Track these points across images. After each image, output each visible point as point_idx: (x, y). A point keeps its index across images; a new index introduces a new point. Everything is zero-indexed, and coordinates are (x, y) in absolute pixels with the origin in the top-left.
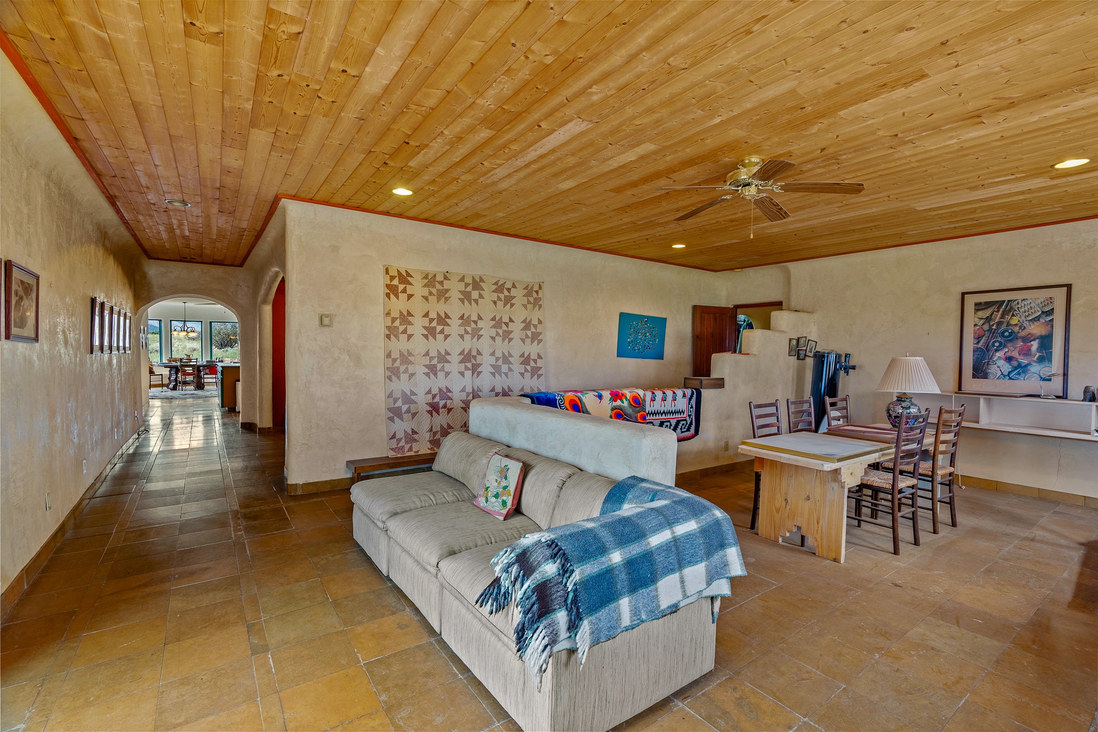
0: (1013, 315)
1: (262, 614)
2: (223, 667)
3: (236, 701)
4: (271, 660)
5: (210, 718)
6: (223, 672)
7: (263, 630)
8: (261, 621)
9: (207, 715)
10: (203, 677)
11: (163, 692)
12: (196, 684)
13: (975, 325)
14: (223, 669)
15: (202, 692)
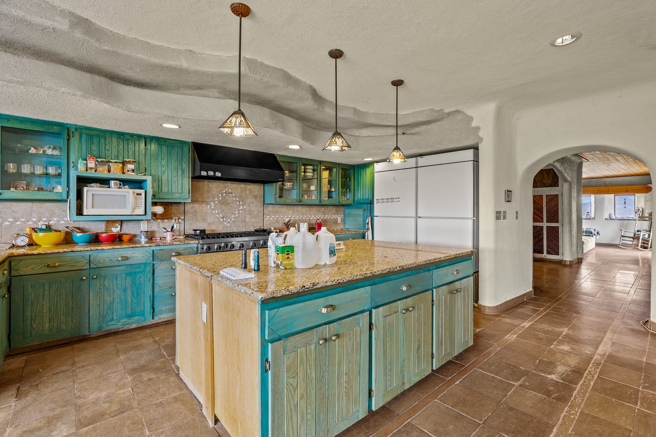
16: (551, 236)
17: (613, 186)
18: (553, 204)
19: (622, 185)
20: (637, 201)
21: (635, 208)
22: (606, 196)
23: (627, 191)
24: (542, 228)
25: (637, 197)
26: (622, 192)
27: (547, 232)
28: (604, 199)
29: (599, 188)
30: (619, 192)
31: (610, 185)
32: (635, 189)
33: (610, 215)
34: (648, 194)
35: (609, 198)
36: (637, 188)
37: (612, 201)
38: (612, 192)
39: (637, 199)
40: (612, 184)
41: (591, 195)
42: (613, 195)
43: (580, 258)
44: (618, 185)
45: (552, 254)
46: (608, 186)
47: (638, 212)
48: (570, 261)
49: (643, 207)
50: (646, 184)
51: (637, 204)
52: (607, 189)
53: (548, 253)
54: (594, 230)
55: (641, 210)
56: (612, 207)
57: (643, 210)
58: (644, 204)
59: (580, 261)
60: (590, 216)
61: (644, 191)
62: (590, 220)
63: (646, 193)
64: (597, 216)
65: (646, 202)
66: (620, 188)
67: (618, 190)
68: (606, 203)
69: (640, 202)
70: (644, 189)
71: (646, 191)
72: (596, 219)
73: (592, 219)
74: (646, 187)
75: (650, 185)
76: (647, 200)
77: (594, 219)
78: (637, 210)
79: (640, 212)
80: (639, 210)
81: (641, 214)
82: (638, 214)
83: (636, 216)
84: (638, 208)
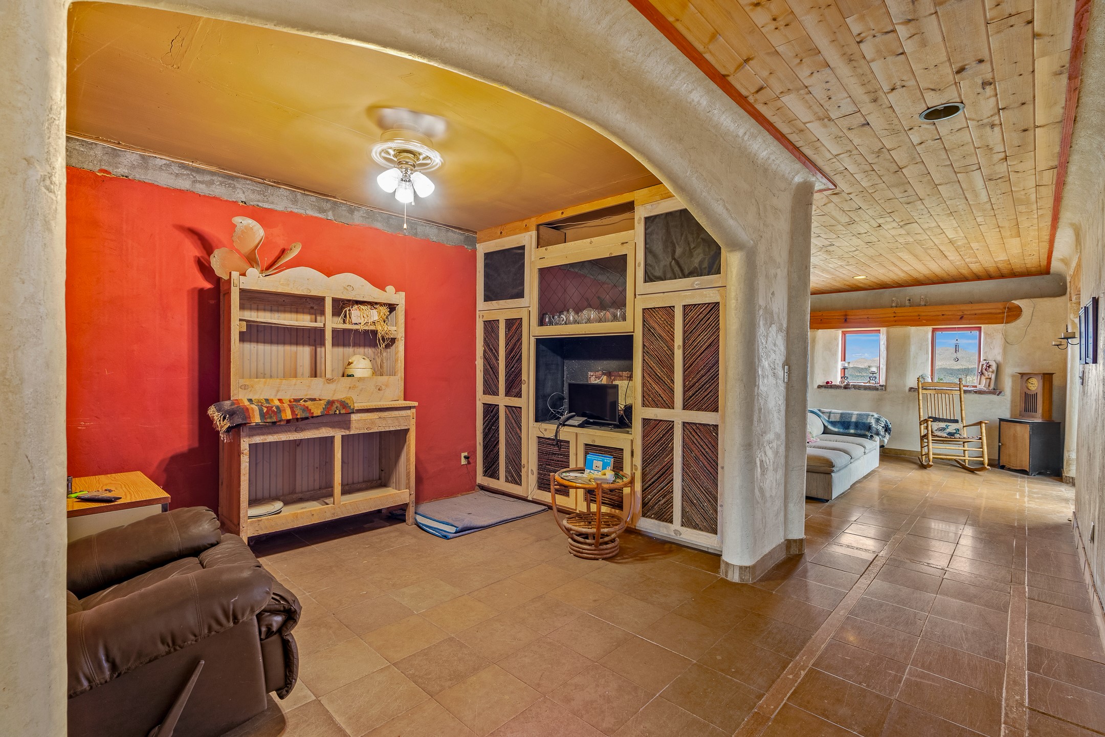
16: (697, 458)
17: (929, 305)
18: (703, 339)
19: (951, 303)
20: (985, 344)
22: (913, 330)
23: (962, 318)
24: (670, 426)
25: (986, 334)
26: (951, 320)
27: (685, 446)
28: (909, 337)
29: (898, 310)
30: (943, 320)
31: (923, 303)
32: (980, 312)
33: (921, 377)
34: (1012, 324)
35: (920, 334)
36: (985, 311)
37: (927, 345)
38: (927, 320)
39: (985, 339)
40: (926, 302)
41: (881, 329)
42: (929, 329)
43: (795, 541)
44: (942, 303)
45: (696, 527)
46: (920, 305)
47: (986, 373)
48: (741, 568)
49: (999, 358)
50: (1008, 300)
51: (985, 353)
52: (916, 314)
53: (687, 522)
54: (878, 420)
55: (994, 367)
56: (927, 360)
58: (1001, 351)
59: (794, 551)
60: (877, 380)
61: (1003, 318)
62: (875, 392)
63: (1007, 323)
64: (891, 381)
65: (1007, 345)
66: (947, 311)
67: (943, 315)
68: (913, 349)
69: (991, 347)
70: (1003, 313)
71: (1008, 316)
72: (888, 389)
73: (880, 388)
74: (1008, 308)
75: (1017, 302)
76: (1009, 342)
77: (885, 388)
78: (985, 366)
79: (993, 372)
80: (989, 367)
81: (993, 377)
82: (987, 377)
83: (981, 383)
84: (987, 362)
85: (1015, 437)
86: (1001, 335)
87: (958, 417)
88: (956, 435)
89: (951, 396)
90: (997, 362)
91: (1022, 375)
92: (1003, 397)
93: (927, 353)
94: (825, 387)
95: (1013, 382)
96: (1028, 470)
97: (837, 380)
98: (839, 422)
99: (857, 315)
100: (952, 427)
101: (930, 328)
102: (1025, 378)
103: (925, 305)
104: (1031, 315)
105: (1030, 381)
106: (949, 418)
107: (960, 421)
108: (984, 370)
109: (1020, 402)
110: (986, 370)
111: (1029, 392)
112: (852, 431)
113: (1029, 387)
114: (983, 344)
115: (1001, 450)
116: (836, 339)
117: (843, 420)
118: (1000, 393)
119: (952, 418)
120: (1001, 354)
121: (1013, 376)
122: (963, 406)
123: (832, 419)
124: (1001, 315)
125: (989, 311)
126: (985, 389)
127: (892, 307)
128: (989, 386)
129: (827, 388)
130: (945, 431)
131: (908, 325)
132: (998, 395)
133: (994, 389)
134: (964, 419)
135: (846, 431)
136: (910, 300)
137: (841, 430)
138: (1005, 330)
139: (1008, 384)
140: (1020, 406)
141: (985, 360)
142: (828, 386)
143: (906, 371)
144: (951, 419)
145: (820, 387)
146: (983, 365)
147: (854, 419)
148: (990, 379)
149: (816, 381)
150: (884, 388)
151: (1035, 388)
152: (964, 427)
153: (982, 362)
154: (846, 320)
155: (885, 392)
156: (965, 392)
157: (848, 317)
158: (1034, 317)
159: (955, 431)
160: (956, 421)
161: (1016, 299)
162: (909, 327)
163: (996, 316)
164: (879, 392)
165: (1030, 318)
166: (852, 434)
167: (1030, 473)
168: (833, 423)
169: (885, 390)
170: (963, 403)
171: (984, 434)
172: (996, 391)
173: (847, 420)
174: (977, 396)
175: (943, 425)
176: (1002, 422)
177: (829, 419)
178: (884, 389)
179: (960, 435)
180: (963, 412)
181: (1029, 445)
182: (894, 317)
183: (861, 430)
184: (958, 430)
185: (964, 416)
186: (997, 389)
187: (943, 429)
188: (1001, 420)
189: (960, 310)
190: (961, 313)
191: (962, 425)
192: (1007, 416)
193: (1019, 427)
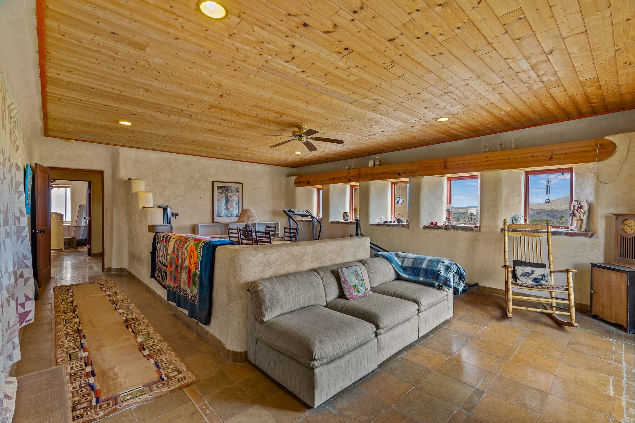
0: (228, 192)
1: (455, 412)
2: (502, 398)
3: (507, 381)
4: (479, 384)
5: (521, 382)
6: (504, 396)
7: (466, 401)
8: (460, 408)
9: (522, 384)
10: (515, 401)
11: (539, 409)
12: (520, 401)
13: (217, 195)
14: (503, 397)
15: (519, 395)
17: (519, 148)
19: (541, 144)
20: (577, 183)
21: (571, 202)
22: (504, 173)
23: (551, 158)
25: (577, 174)
26: (541, 161)
28: (501, 180)
29: (490, 155)
30: (533, 161)
31: (513, 146)
32: (570, 151)
33: (514, 219)
34: (606, 162)
35: (512, 177)
36: (575, 150)
38: (519, 163)
39: (577, 179)
40: (517, 145)
44: (532, 145)
46: (510, 149)
47: (578, 214)
49: (591, 199)
50: (601, 136)
51: (577, 193)
52: (507, 157)
55: (586, 208)
56: (520, 201)
57: (590, 207)
58: (593, 191)
61: (595, 155)
62: (470, 233)
63: (599, 160)
64: (485, 223)
65: (600, 184)
66: (536, 152)
67: (532, 156)
68: (505, 192)
69: (583, 187)
70: (595, 150)
71: (600, 154)
72: (482, 230)
73: (474, 228)
74: (600, 144)
75: (610, 138)
76: (601, 180)
77: (480, 229)
78: (576, 207)
79: (584, 213)
80: (581, 207)
81: (585, 218)
82: (578, 218)
83: (573, 225)
84: (579, 202)
85: (609, 286)
86: (592, 174)
87: (545, 261)
88: (541, 281)
89: (538, 238)
90: (589, 202)
91: (617, 216)
92: (596, 240)
93: (520, 195)
94: (429, 228)
95: (608, 224)
96: (625, 325)
97: (442, 221)
98: (410, 267)
99: (455, 162)
100: (538, 272)
101: (522, 172)
102: (621, 219)
103: (516, 148)
104: (627, 150)
105: (627, 222)
106: (535, 262)
107: (547, 266)
108: (575, 211)
109: (615, 246)
110: (577, 211)
111: (625, 235)
112: (421, 279)
113: (626, 230)
114: (575, 184)
115: (594, 297)
116: (441, 184)
117: (414, 266)
118: (592, 235)
119: (539, 262)
120: (593, 194)
121: (607, 218)
122: (551, 249)
123: (405, 265)
124: (593, 153)
125: (579, 149)
126: (577, 231)
127: (485, 152)
128: (581, 227)
129: (431, 228)
130: (530, 277)
131: (499, 168)
132: (590, 237)
133: (586, 231)
134: (551, 263)
135: (416, 279)
136: (501, 144)
137: (411, 277)
138: (597, 168)
139: (600, 226)
140: (616, 250)
141: (576, 201)
142: (433, 226)
143: (497, 212)
144: (537, 264)
145: (425, 227)
146: (574, 206)
147: (424, 266)
148: (582, 220)
149: (422, 222)
150: (478, 228)
151: (633, 231)
152: (551, 272)
153: (574, 203)
154: (445, 167)
155: (478, 233)
156: (554, 233)
157: (448, 164)
158: (630, 153)
159: (540, 277)
160: (543, 266)
161: (609, 135)
162: (501, 170)
163: (587, 154)
164: (474, 233)
165: (626, 154)
166: (421, 281)
167: (629, 330)
168: (405, 269)
169: (480, 231)
170: (550, 246)
171: (571, 285)
172: (589, 233)
173: (418, 266)
174: (568, 238)
175: (528, 270)
176: (594, 268)
177: (402, 264)
178: (478, 230)
179: (547, 281)
180: (551, 256)
181: (626, 297)
182: (487, 161)
183: (430, 278)
184: (544, 275)
185: (551, 260)
186: (589, 231)
187: (528, 275)
188: (593, 265)
189: (549, 151)
190: (550, 154)
191: (549, 271)
192: (600, 259)
193: (613, 275)
